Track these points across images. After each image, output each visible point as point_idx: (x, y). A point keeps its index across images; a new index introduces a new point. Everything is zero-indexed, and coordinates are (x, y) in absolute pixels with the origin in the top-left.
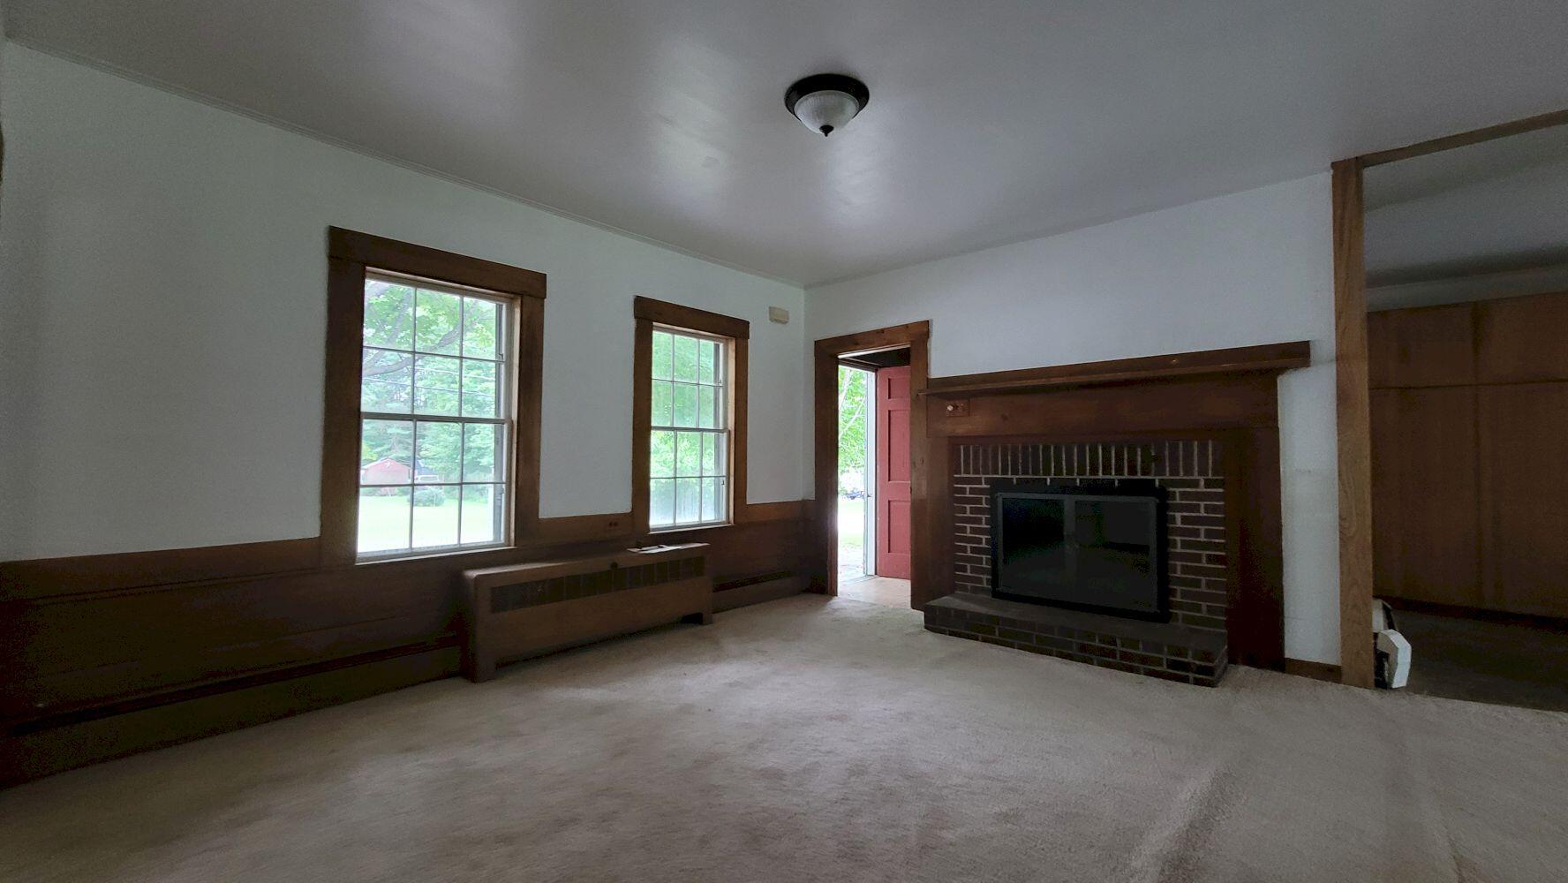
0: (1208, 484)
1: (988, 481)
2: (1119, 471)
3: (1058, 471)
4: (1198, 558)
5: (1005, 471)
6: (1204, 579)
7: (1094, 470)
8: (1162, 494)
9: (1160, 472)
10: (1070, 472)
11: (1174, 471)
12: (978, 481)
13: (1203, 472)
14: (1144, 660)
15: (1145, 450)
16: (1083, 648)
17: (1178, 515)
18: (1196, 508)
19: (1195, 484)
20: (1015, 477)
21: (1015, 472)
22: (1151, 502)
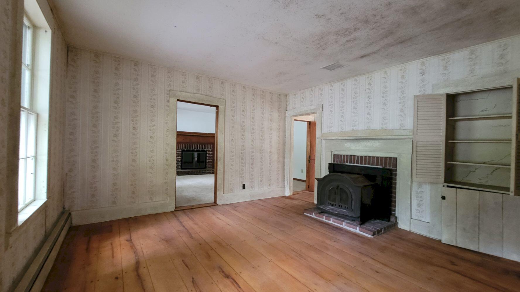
0: (211, 150)
1: (181, 150)
2: (201, 149)
3: (193, 148)
4: (209, 160)
5: (184, 148)
6: (210, 162)
7: (198, 148)
8: (206, 151)
9: (206, 149)
10: (194, 149)
11: (207, 149)
12: (179, 150)
13: (210, 149)
14: (209, 172)
15: (204, 146)
16: (202, 173)
17: (208, 154)
18: (210, 153)
19: (209, 150)
20: (186, 149)
21: (186, 148)
22: (205, 152)
